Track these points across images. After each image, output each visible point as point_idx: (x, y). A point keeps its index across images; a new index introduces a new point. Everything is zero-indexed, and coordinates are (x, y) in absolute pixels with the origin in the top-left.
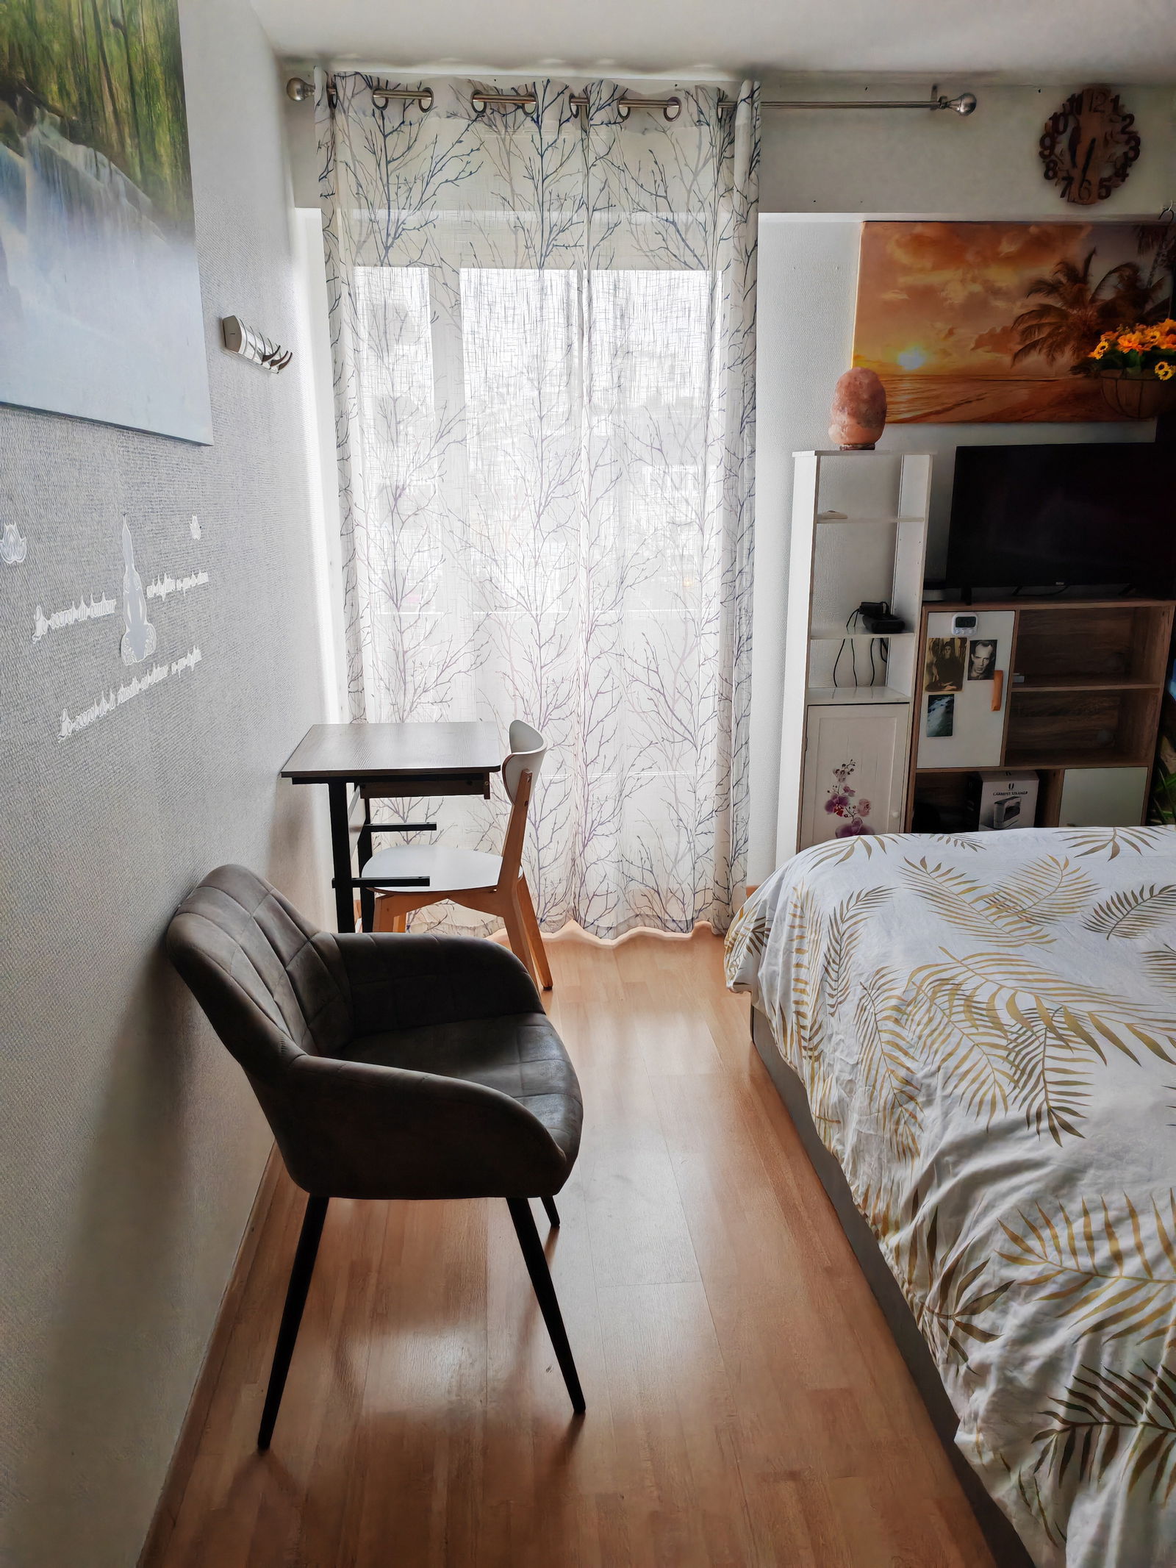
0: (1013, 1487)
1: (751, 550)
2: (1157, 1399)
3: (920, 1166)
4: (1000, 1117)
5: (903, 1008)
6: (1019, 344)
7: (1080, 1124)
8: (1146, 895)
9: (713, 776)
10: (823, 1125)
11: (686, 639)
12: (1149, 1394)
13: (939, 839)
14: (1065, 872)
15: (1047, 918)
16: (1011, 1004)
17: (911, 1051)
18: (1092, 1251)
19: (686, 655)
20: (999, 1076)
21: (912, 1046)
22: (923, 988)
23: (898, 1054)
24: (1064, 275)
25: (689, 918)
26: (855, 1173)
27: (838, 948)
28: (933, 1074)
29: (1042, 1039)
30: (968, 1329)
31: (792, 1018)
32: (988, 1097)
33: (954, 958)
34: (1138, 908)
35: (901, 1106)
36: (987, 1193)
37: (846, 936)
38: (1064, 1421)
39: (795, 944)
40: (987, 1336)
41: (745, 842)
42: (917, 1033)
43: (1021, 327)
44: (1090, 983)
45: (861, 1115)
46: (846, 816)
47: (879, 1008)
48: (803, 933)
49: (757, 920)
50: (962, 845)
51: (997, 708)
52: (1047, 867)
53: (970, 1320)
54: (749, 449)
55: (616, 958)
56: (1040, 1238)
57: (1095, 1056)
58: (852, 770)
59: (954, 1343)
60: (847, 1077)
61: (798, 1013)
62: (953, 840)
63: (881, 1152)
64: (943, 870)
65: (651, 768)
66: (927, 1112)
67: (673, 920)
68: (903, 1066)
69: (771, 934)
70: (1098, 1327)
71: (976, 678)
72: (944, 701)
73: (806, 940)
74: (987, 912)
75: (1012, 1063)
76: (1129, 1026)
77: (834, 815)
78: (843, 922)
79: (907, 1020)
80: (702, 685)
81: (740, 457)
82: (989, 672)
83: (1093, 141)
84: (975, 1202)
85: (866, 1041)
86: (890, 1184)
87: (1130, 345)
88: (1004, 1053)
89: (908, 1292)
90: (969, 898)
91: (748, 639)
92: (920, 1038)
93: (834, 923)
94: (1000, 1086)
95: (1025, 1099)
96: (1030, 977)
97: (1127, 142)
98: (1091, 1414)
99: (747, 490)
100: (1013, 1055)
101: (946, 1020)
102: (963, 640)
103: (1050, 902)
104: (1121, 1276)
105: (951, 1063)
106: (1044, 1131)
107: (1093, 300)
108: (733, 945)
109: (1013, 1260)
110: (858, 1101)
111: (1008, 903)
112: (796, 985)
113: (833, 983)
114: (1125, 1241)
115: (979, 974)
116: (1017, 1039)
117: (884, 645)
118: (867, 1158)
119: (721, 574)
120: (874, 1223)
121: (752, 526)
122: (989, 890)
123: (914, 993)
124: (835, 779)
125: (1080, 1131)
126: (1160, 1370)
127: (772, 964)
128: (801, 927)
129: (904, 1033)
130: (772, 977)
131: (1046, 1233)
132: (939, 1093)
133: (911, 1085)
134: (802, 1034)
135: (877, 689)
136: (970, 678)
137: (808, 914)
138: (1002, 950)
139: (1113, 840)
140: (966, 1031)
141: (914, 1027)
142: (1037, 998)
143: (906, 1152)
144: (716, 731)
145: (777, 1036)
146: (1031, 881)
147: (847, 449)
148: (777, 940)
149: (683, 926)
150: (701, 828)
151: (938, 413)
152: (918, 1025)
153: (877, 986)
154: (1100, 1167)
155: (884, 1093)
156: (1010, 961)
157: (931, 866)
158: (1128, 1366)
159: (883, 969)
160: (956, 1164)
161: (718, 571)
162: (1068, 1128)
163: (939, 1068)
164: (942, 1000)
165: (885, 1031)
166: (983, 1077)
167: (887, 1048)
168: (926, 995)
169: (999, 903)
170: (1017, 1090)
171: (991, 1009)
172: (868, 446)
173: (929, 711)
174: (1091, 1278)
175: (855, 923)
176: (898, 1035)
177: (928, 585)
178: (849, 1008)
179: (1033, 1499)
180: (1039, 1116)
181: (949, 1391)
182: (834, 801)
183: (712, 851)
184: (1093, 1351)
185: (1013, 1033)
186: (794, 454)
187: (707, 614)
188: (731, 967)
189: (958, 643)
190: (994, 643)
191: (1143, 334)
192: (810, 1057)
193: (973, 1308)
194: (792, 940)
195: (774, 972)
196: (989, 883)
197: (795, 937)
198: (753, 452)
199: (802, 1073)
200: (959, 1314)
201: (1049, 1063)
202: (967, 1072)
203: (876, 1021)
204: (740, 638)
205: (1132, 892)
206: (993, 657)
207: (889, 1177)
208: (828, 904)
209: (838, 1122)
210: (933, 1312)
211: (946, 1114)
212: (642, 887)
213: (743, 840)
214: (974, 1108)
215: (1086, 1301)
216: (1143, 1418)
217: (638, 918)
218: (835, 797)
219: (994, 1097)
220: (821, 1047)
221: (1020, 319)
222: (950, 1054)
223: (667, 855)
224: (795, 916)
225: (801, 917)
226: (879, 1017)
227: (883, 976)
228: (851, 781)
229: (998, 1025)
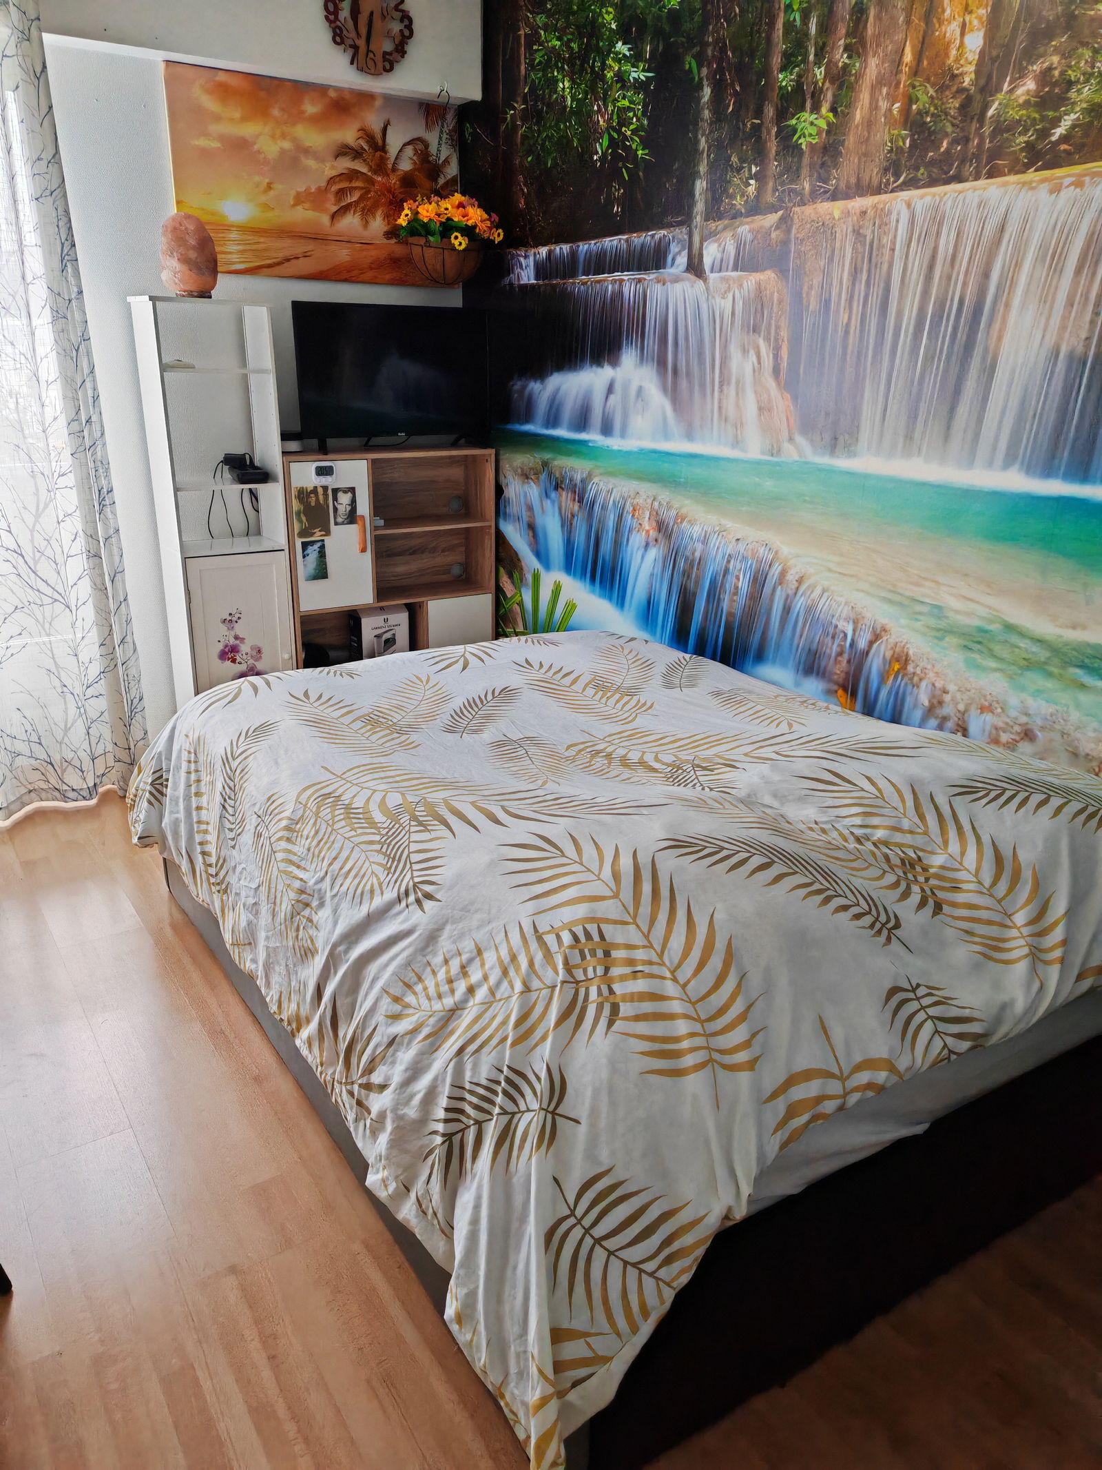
0: (413, 1204)
1: (96, 398)
2: (505, 1093)
3: (319, 961)
4: (378, 901)
5: (293, 826)
6: (335, 205)
7: (438, 891)
8: (490, 697)
9: (94, 637)
10: (236, 951)
11: (37, 494)
12: (499, 1090)
13: (321, 672)
14: (427, 687)
15: (412, 728)
16: (382, 804)
17: (303, 864)
18: (452, 991)
19: (40, 510)
20: (376, 868)
21: (303, 859)
22: (309, 805)
23: (292, 868)
24: (367, 142)
25: (91, 784)
26: (268, 985)
27: (231, 784)
28: (323, 879)
29: (407, 829)
30: (368, 1087)
31: (199, 860)
32: (368, 887)
33: (334, 774)
34: (484, 708)
35: (299, 914)
36: (373, 969)
37: (238, 772)
38: (444, 1135)
39: (193, 789)
40: (383, 1087)
41: (140, 700)
42: (306, 846)
43: (334, 188)
44: (446, 775)
45: (268, 931)
46: (240, 663)
47: (272, 831)
48: (199, 776)
49: (154, 773)
50: (341, 675)
51: (363, 550)
52: (411, 684)
53: (369, 1079)
54: (76, 289)
55: (11, 840)
56: (415, 993)
57: (447, 833)
58: (239, 618)
59: (359, 1103)
60: (251, 901)
61: (204, 853)
62: (332, 671)
63: (287, 959)
64: (324, 699)
65: (20, 634)
66: (320, 913)
67: (73, 790)
68: (297, 878)
69: (170, 784)
70: (461, 1051)
71: (343, 523)
72: (316, 547)
73: (203, 783)
74: (364, 730)
75: (385, 854)
76: (473, 803)
77: (228, 663)
78: (234, 759)
79: (297, 837)
80: (66, 542)
81: (67, 298)
82: (352, 517)
83: (372, 14)
84: (364, 978)
85: (264, 864)
86: (298, 985)
87: (428, 214)
88: (378, 847)
89: (321, 1073)
90: (347, 720)
91: (108, 492)
92: (309, 850)
93: (225, 761)
94: (376, 876)
95: (396, 882)
96: (398, 779)
97: (402, 21)
98: (462, 1122)
99: (80, 334)
100: (385, 846)
101: (330, 829)
102: (325, 488)
103: (416, 713)
104: (474, 1005)
105: (336, 866)
106: (411, 904)
107: (394, 170)
108: (135, 801)
109: (395, 1017)
110: (264, 918)
111: (381, 720)
112: (198, 827)
113: (230, 818)
114: (475, 976)
115: (356, 784)
116: (388, 832)
117: (254, 495)
118: (277, 968)
119: (65, 424)
120: (289, 1023)
121: (92, 372)
122: (365, 711)
123: (301, 812)
124: (223, 628)
125: (438, 897)
126: (505, 1069)
127: (173, 812)
128: (197, 771)
129: (295, 849)
130: (176, 823)
131: (419, 988)
132: (328, 895)
133: (305, 893)
134: (210, 872)
135: (252, 539)
136: (336, 524)
137: (201, 758)
138: (375, 760)
139: (463, 655)
140: (347, 835)
141: (303, 842)
142: (403, 794)
143: (307, 953)
144: (89, 590)
145: (188, 879)
146: (399, 698)
147: (184, 296)
148: (176, 788)
149: (85, 794)
150: (90, 692)
151: (270, 266)
152: (307, 839)
153: (269, 812)
154: (453, 923)
155: (284, 907)
156: (383, 768)
157: (313, 697)
158: (484, 1075)
159: (273, 795)
160: (346, 951)
161: (62, 421)
162: (429, 896)
163: (326, 873)
164: (325, 812)
165: (279, 851)
166: (362, 873)
167: (282, 866)
168: (311, 811)
169: (373, 721)
170: (390, 875)
171: (367, 812)
172: (205, 294)
173: (304, 557)
174: (453, 1012)
175: (245, 758)
176: (289, 851)
177: (285, 436)
178: (247, 838)
179: (428, 1208)
180: (407, 894)
181: (360, 1144)
182: (227, 650)
183: (106, 714)
184: (459, 1072)
185: (385, 828)
186: (129, 299)
187: (58, 467)
188: (135, 823)
189: (320, 491)
190: (352, 490)
191: (438, 205)
192: (219, 891)
193: (369, 1070)
194: (191, 786)
195: (177, 819)
196: (365, 704)
197: (192, 783)
198: (80, 292)
199: (214, 908)
200: (359, 1078)
201: (413, 847)
202: (350, 871)
203: (271, 844)
204: (100, 491)
205: (479, 696)
206: (353, 502)
207: (297, 980)
208: (218, 747)
209: (250, 944)
210: (341, 1083)
211: (335, 911)
212: (33, 762)
213: (138, 699)
214: (357, 900)
215: (452, 1033)
216: (497, 1110)
217: (32, 794)
218: (226, 646)
219: (372, 886)
220: (227, 879)
221: (331, 180)
222: (335, 858)
223: (55, 724)
224: (189, 762)
225: (196, 762)
226: (273, 840)
227: (273, 802)
228: (239, 629)
229: (373, 824)
